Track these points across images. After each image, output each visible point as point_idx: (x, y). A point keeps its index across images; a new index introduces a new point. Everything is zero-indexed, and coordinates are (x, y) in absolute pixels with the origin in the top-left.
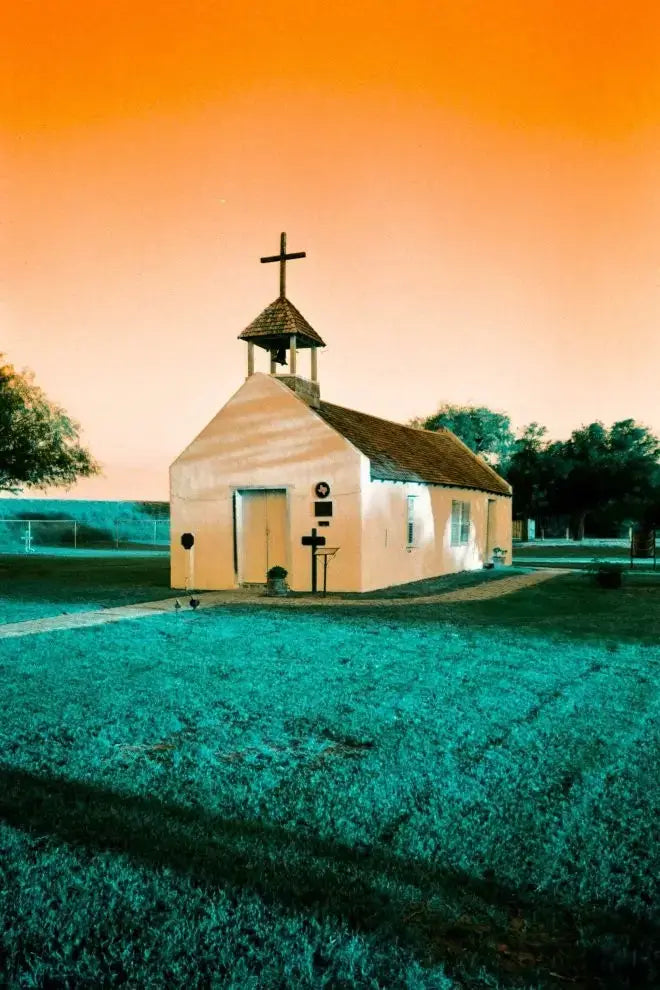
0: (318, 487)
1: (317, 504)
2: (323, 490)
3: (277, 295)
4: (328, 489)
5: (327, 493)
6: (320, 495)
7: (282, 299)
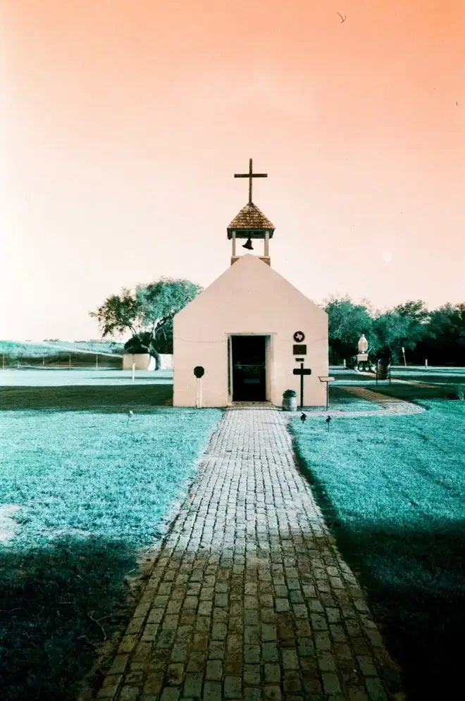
0: (296, 335)
1: (295, 346)
2: (299, 337)
3: (248, 202)
4: (303, 336)
5: (303, 339)
6: (297, 340)
7: (251, 204)
